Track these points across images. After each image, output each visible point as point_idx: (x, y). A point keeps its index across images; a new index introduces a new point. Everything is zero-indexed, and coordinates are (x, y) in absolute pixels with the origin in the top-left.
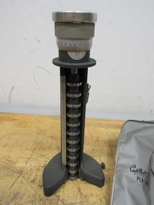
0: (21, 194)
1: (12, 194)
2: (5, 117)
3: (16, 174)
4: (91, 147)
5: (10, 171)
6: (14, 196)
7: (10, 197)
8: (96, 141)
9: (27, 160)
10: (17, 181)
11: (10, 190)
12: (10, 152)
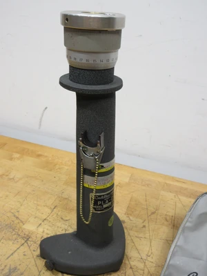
0: (19, 272)
1: (8, 267)
2: (28, 149)
3: (19, 240)
4: (141, 221)
5: (14, 233)
6: (10, 271)
7: (4, 272)
8: (153, 213)
9: (40, 222)
10: (18, 250)
11: (7, 261)
12: (21, 205)
